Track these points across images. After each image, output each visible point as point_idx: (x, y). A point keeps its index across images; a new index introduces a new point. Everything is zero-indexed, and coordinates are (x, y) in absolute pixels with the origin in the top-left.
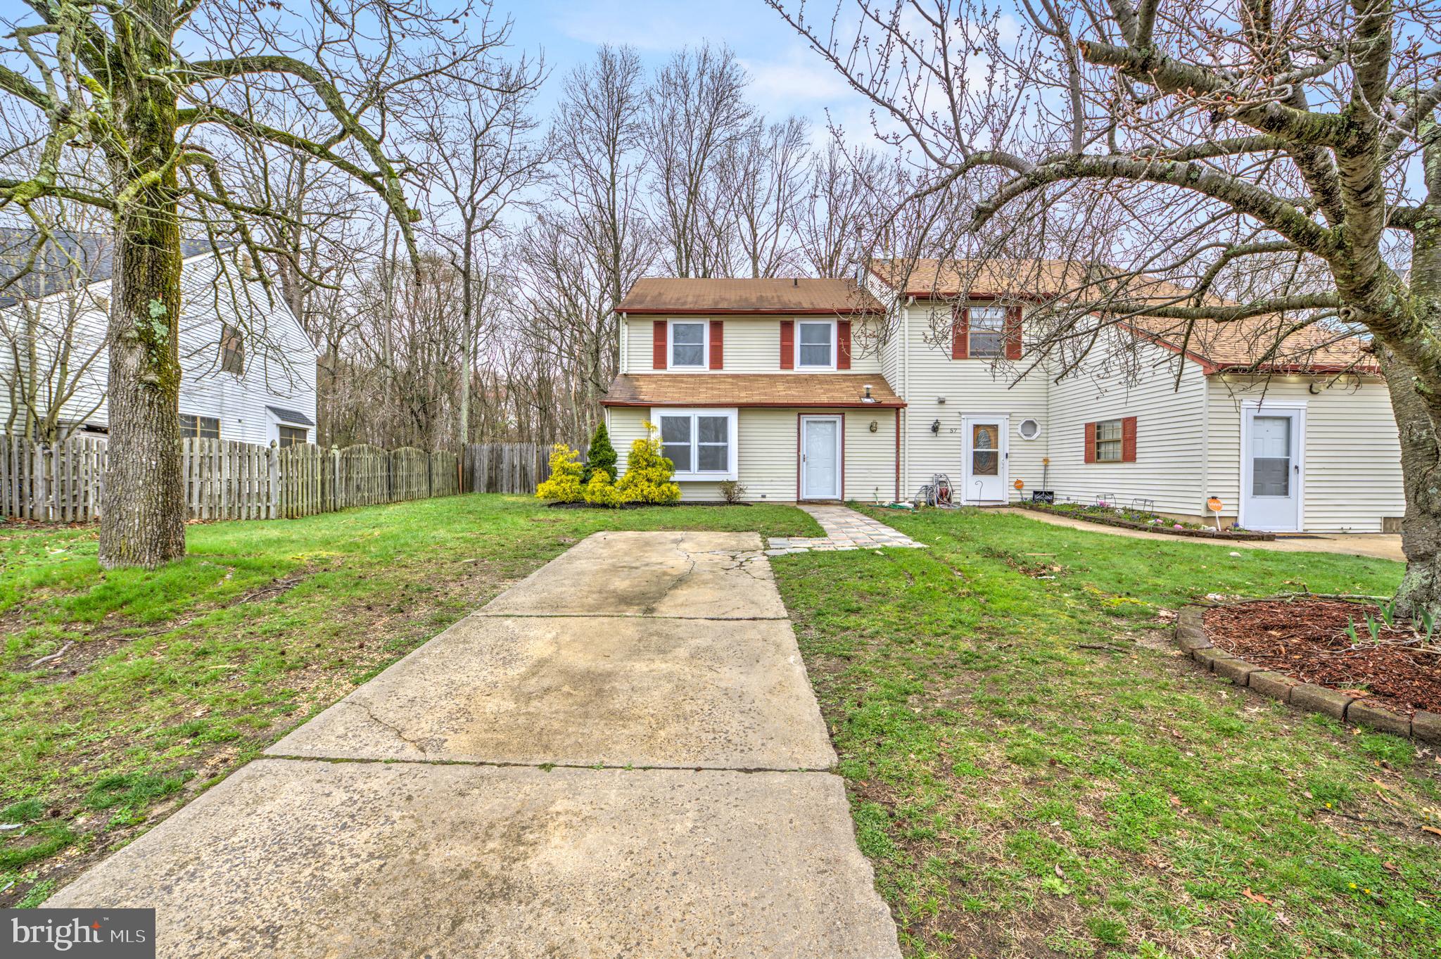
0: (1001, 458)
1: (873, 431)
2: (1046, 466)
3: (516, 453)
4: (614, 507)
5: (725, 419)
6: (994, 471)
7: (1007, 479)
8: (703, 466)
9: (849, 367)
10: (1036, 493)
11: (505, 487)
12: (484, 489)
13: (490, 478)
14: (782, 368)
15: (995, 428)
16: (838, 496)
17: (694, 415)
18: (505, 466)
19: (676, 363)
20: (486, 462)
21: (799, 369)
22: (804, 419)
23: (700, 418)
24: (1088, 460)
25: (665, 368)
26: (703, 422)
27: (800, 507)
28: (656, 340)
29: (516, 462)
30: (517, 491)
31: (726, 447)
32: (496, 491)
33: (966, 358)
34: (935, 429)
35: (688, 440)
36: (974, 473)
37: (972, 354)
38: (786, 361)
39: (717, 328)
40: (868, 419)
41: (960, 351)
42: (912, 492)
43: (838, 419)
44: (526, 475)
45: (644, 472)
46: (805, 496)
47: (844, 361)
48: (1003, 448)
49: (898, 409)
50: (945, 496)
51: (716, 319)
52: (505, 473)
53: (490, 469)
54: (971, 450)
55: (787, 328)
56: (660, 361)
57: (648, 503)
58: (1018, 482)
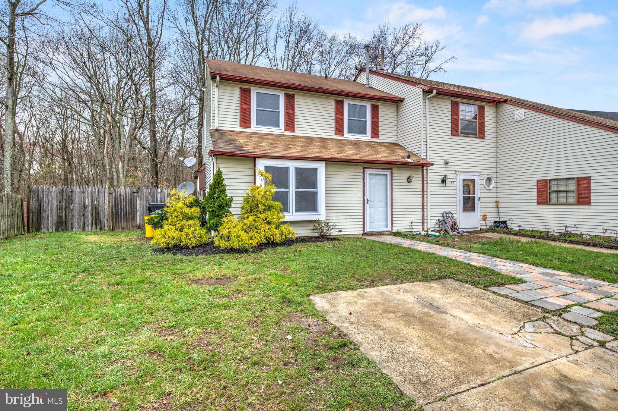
0: (476, 201)
1: (409, 182)
2: (497, 205)
3: (88, 194)
4: (246, 251)
5: (315, 170)
6: (473, 209)
7: (479, 214)
8: (299, 209)
9: (378, 137)
10: (495, 222)
11: (76, 224)
12: (52, 228)
13: (59, 217)
14: (336, 134)
15: (473, 181)
16: (389, 229)
17: (292, 165)
18: (76, 206)
19: (258, 124)
20: (55, 203)
21: (347, 136)
22: (368, 172)
23: (297, 169)
24: (539, 203)
25: (249, 127)
26: (299, 171)
27: (365, 237)
28: (242, 103)
29: (88, 202)
30: (88, 228)
31: (317, 192)
32: (66, 230)
33: (458, 136)
34: (444, 181)
35: (287, 187)
36: (463, 211)
37: (462, 133)
38: (339, 130)
39: (290, 99)
40: (406, 174)
41: (455, 131)
42: (432, 224)
43: (388, 173)
44: (97, 213)
45: (263, 215)
46: (368, 230)
47: (375, 133)
48: (477, 195)
49: (423, 167)
50: (454, 226)
51: (290, 92)
52: (76, 213)
53: (59, 209)
54: (462, 195)
55: (339, 104)
56: (245, 121)
57: (269, 244)
58: (485, 215)
